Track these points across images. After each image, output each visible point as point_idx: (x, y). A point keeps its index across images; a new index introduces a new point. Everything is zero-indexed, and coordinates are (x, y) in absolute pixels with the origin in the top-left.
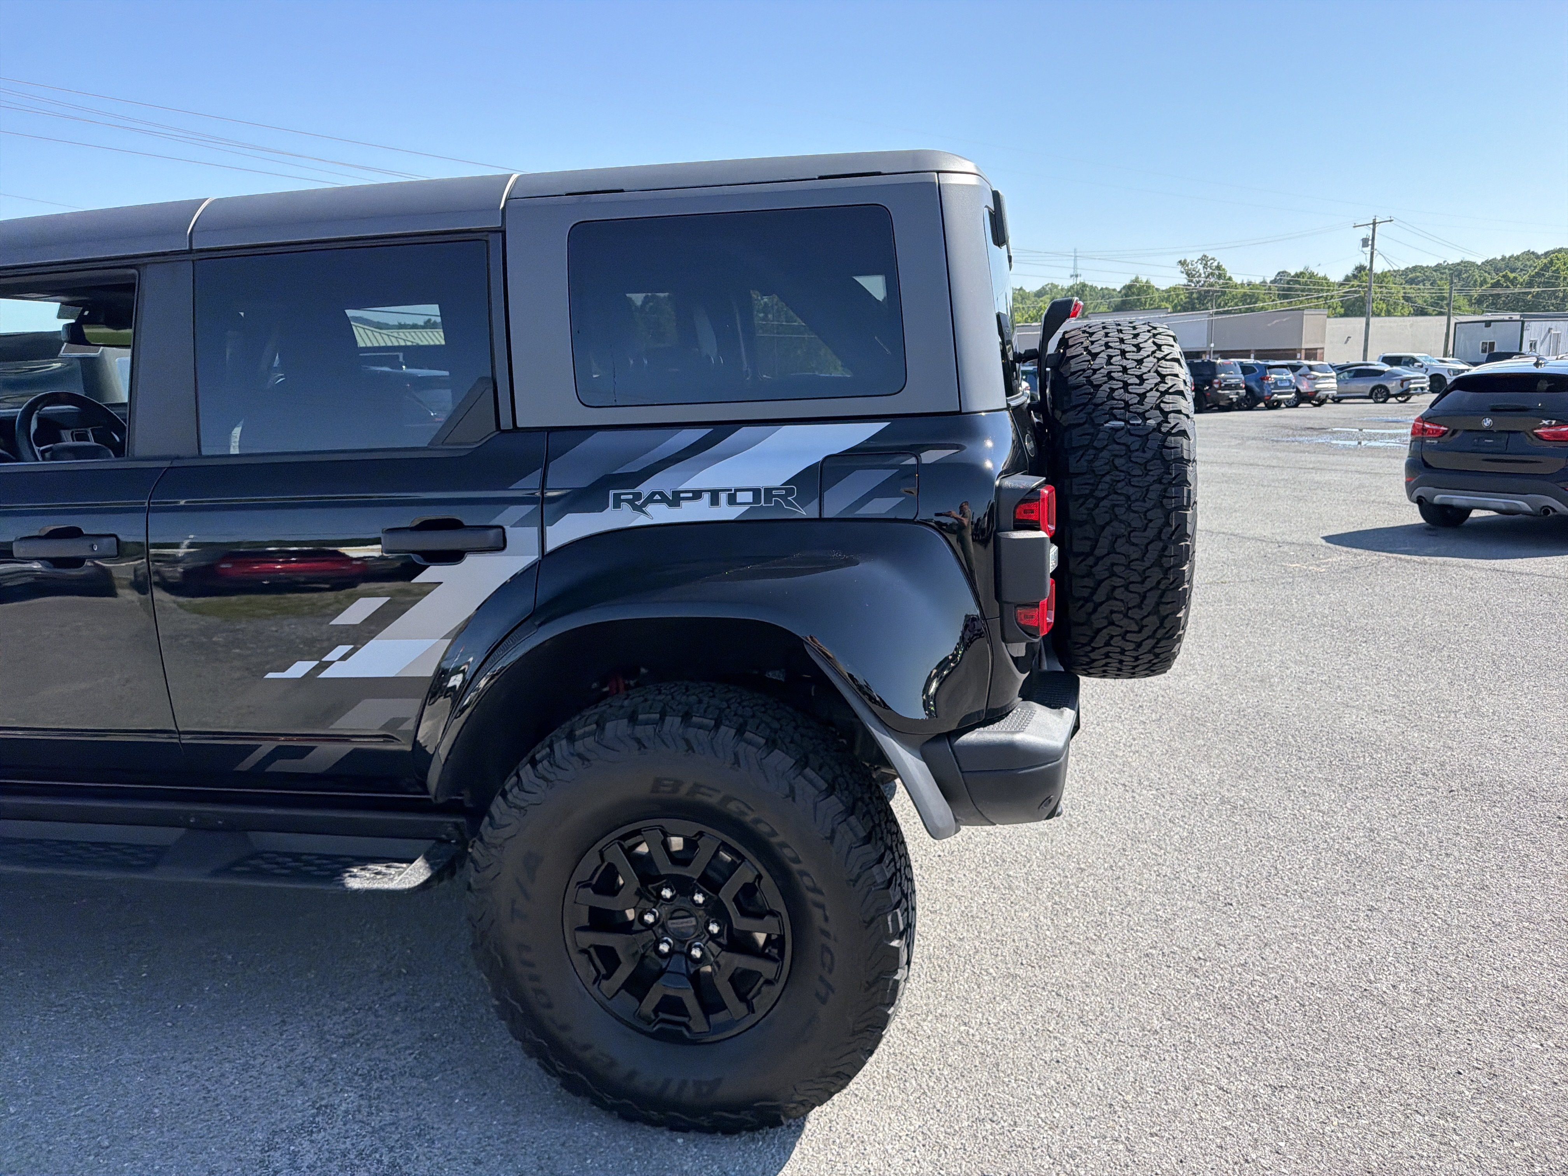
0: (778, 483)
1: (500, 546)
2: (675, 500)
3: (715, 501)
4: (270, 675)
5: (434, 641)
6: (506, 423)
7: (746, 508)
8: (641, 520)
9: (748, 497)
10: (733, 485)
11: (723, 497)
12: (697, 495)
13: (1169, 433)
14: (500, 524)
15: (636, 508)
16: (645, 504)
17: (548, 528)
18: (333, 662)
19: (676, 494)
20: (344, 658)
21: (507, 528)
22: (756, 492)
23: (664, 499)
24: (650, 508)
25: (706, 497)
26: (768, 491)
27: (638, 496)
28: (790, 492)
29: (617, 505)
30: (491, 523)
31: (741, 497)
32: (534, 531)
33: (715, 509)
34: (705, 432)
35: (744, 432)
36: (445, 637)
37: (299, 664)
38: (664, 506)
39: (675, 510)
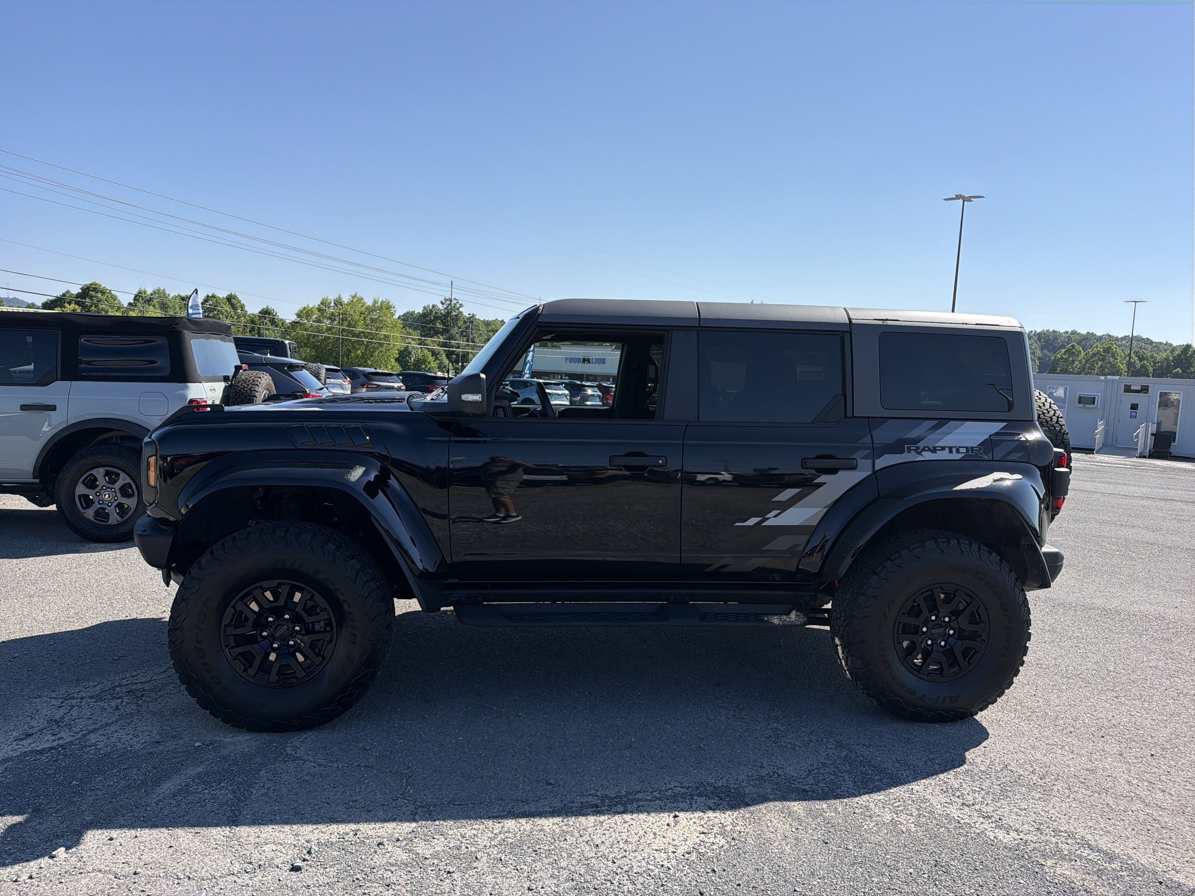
0: (976, 445)
1: (854, 468)
2: (934, 450)
3: (951, 452)
4: (737, 524)
5: (820, 509)
6: (849, 414)
7: (963, 455)
8: (920, 458)
9: (964, 450)
10: (958, 445)
11: (954, 450)
12: (943, 448)
13: (1064, 433)
14: (856, 457)
15: (918, 453)
16: (921, 451)
17: (876, 461)
18: (770, 518)
19: (935, 448)
20: (775, 516)
21: (858, 459)
22: (967, 448)
23: (929, 450)
24: (924, 453)
25: (947, 449)
26: (972, 448)
27: (918, 448)
28: (980, 449)
29: (909, 451)
30: (851, 457)
31: (961, 450)
32: (870, 461)
33: (951, 454)
34: (936, 422)
35: (952, 423)
36: (824, 508)
37: (753, 519)
38: (929, 453)
39: (934, 454)
